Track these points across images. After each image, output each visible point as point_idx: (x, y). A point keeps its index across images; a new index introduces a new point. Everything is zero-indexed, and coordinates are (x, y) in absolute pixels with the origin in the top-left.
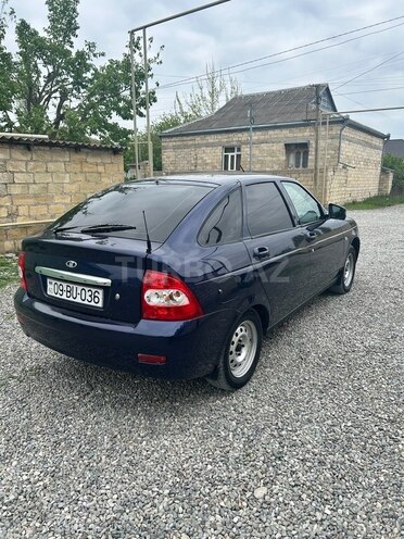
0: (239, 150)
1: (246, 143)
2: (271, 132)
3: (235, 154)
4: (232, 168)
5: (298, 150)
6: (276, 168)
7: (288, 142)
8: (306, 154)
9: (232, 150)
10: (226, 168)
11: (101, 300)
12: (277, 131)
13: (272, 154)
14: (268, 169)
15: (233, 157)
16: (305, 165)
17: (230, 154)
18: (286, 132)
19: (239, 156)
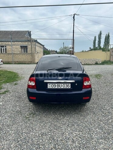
0: (6, 47)
1: (8, 45)
2: (16, 42)
3: (4, 48)
4: (4, 52)
5: (25, 48)
6: (18, 52)
7: (21, 46)
8: (27, 49)
9: (3, 47)
10: (2, 52)
11: (70, 86)
12: (18, 42)
13: (17, 48)
14: (16, 53)
15: (4, 49)
16: (27, 52)
17: (3, 48)
18: (20, 43)
19: (6, 49)
